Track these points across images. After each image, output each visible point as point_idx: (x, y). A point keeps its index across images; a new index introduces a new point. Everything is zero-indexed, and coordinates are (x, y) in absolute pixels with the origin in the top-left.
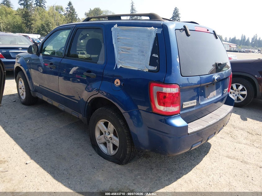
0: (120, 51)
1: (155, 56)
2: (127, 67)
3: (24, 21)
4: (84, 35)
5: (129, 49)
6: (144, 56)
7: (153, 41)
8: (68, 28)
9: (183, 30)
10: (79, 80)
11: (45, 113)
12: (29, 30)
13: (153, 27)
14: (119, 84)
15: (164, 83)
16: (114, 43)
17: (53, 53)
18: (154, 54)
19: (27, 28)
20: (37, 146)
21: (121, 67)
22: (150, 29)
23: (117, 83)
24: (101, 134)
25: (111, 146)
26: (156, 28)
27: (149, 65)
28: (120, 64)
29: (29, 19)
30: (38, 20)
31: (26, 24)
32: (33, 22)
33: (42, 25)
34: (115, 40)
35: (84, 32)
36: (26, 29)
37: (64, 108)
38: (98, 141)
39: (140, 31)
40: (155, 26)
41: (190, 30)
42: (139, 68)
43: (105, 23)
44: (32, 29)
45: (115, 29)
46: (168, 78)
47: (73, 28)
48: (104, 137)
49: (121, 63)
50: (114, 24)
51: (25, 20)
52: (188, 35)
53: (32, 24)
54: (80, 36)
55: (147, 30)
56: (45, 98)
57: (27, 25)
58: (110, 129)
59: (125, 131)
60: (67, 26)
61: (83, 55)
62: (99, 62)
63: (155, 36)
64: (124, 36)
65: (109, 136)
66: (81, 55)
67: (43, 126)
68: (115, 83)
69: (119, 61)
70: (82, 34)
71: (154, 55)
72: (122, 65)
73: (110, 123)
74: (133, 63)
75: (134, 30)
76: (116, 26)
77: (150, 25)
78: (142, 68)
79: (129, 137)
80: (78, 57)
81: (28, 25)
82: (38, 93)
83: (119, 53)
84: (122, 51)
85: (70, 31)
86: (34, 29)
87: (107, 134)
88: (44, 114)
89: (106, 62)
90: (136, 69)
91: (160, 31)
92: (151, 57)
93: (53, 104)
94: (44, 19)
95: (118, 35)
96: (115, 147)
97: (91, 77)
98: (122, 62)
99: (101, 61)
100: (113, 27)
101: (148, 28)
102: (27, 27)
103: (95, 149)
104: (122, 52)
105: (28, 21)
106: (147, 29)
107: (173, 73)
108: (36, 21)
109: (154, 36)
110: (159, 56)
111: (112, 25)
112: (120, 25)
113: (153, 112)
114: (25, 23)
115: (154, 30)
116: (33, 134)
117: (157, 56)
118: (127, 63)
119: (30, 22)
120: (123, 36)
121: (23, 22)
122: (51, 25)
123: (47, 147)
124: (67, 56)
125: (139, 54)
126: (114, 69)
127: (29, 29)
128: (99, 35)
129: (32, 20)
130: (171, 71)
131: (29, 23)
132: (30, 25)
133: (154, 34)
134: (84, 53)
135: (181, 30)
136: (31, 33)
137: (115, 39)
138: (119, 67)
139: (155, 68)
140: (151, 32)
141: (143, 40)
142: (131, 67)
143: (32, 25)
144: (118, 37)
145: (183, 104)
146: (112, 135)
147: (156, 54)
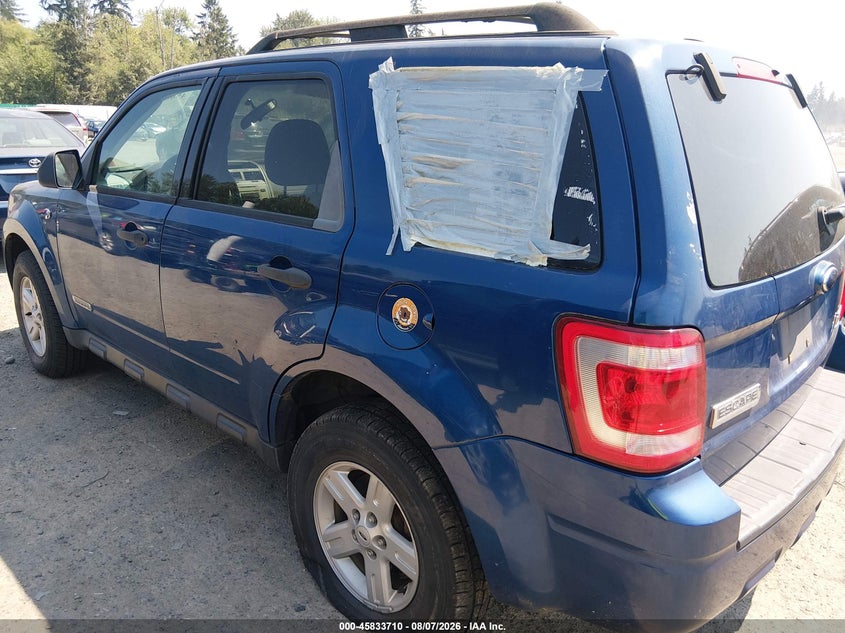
0: (409, 172)
1: (577, 195)
2: (443, 243)
3: (63, 64)
4: (256, 105)
5: (453, 167)
6: (524, 194)
7: (563, 127)
8: (192, 82)
9: (694, 73)
10: (242, 282)
11: (121, 409)
12: (78, 93)
13: (559, 65)
14: (413, 319)
15: (631, 324)
16: (382, 139)
17: (142, 180)
18: (572, 189)
19: (71, 86)
20: (82, 572)
21: (418, 244)
22: (550, 75)
23: (405, 314)
24: (340, 516)
25: (384, 571)
26: (578, 70)
27: (552, 238)
28: (412, 231)
29: (78, 58)
30: (107, 57)
31: (70, 71)
32: (91, 65)
33: (122, 73)
34: (387, 127)
35: (255, 96)
36: (70, 90)
37: (185, 398)
38: (326, 547)
39: (499, 84)
40: (570, 59)
41: (723, 74)
42: (503, 248)
43: (341, 54)
44: (89, 89)
45: (386, 79)
46: (649, 298)
47: (211, 80)
48: (354, 532)
49: (417, 227)
50: (380, 58)
51: (66, 60)
52: (716, 95)
53: (88, 71)
54: (242, 111)
55: (533, 77)
56: (116, 356)
57: (72, 75)
58: (375, 503)
59: (446, 522)
60: (184, 75)
61: (255, 184)
62: (321, 222)
63: (573, 105)
64: (427, 107)
65: (373, 533)
66: (249, 183)
67: (111, 469)
68: (396, 314)
69: (410, 216)
70: (248, 103)
71: (573, 192)
72: (424, 236)
73: (374, 480)
74: (474, 229)
75: (471, 83)
76: (387, 66)
77: (545, 57)
78: (516, 252)
79: (462, 546)
80: (235, 190)
81: (75, 78)
82: (90, 335)
83: (405, 184)
84: (422, 174)
85: (199, 91)
86: (94, 89)
87: (364, 520)
88: (118, 413)
89: (352, 223)
90: (489, 253)
91: (596, 81)
92: (561, 201)
93: (145, 379)
94: (129, 55)
95: (400, 103)
96: (398, 579)
97: (288, 286)
98: (420, 221)
99: (330, 218)
100: (378, 69)
101: (538, 70)
102: (73, 83)
103: (315, 577)
104: (421, 179)
105: (75, 63)
106: (534, 72)
107: (672, 278)
108: (100, 61)
109: (568, 104)
110: (598, 197)
111: (373, 62)
112: (403, 60)
113: (578, 453)
114: (66, 70)
115: (569, 77)
116: (69, 509)
117: (589, 197)
118: (445, 229)
119: (80, 66)
120: (419, 106)
121: (58, 69)
122: (149, 71)
123: (122, 573)
124: (191, 196)
125: (497, 189)
126: (389, 253)
127: (80, 90)
128: (318, 107)
129: (89, 59)
130: (665, 264)
131: (77, 69)
132: (84, 75)
133: (567, 96)
134: (259, 173)
135: (688, 75)
136: (88, 102)
137: (387, 122)
138: (408, 244)
139: (581, 253)
140: (551, 88)
141: (517, 123)
142: (464, 246)
143: (90, 77)
144: (401, 115)
145: (711, 414)
146: (387, 529)
147: (583, 185)
